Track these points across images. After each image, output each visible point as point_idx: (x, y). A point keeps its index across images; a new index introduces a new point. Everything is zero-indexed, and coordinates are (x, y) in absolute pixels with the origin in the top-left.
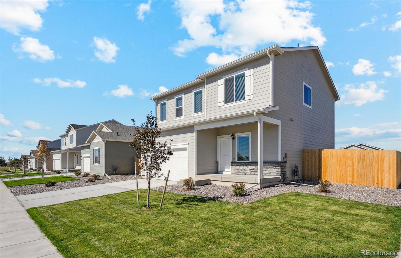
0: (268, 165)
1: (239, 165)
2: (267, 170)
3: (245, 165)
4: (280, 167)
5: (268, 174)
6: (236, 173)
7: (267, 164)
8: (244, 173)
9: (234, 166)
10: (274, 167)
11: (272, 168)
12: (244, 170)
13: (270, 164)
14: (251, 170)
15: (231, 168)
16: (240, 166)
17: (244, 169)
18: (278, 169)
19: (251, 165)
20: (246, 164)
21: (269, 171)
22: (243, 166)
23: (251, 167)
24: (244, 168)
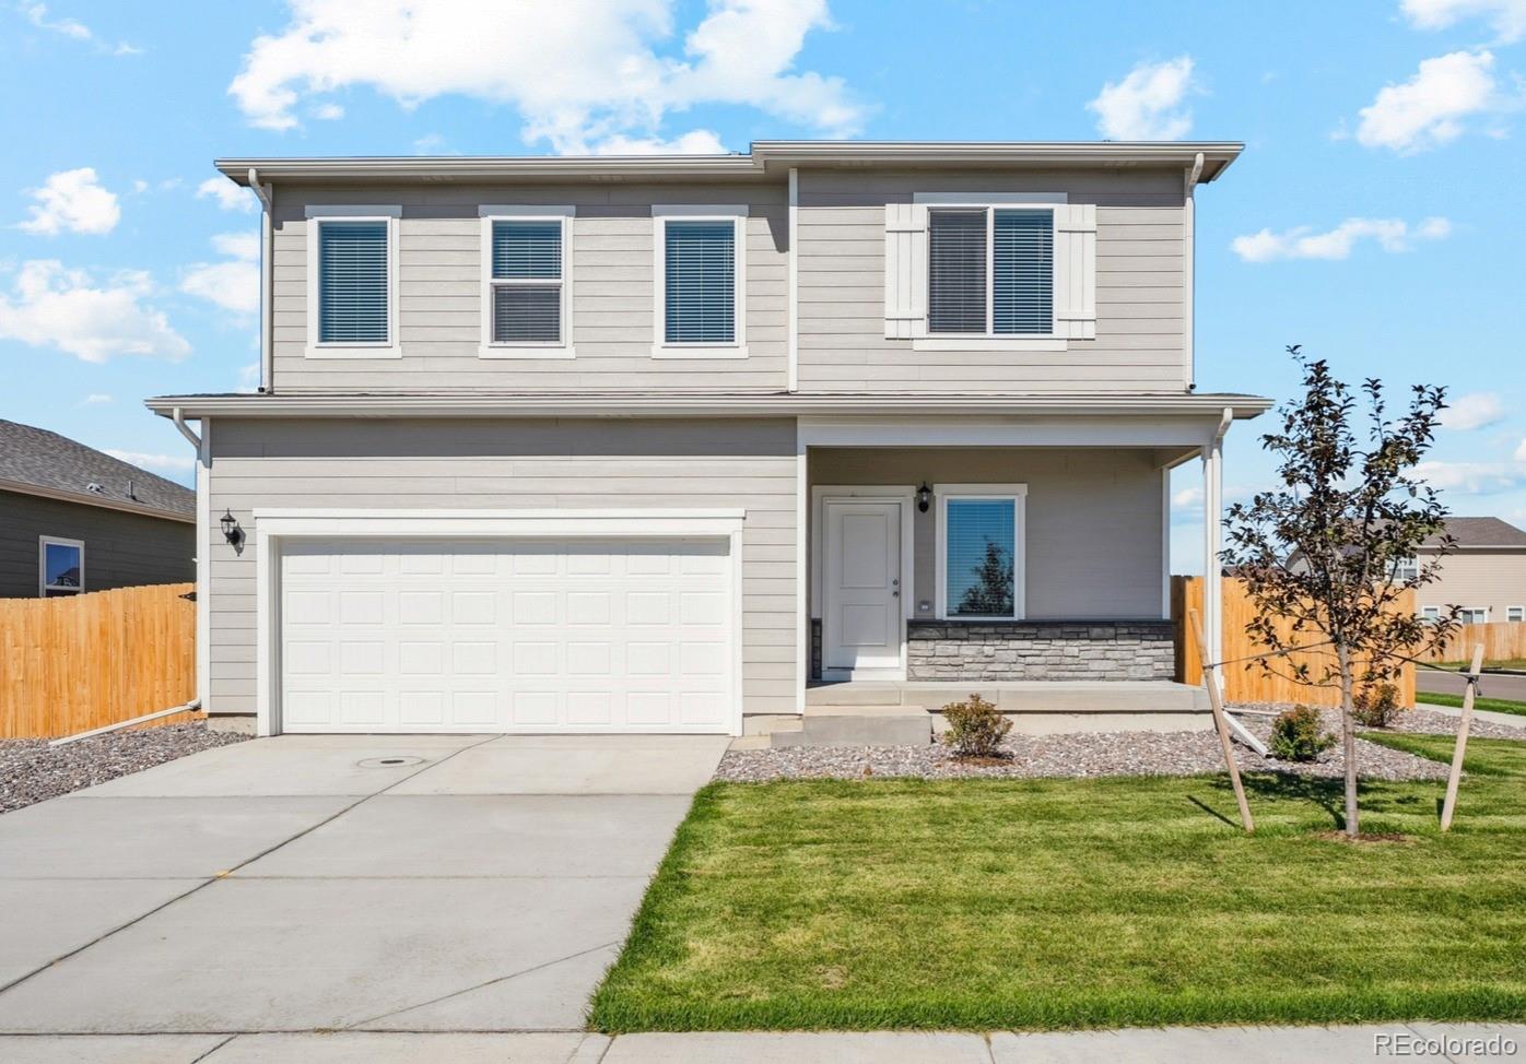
0: (1116, 635)
1: (956, 635)
2: (1109, 654)
3: (996, 633)
4: (1171, 643)
5: (1116, 674)
6: (940, 675)
7: (1111, 631)
8: (985, 674)
9: (926, 640)
10: (1146, 644)
11: (1136, 647)
12: (988, 660)
13: (1125, 631)
14: (1029, 660)
15: (909, 648)
16: (961, 640)
17: (987, 656)
18: (1161, 652)
19: (1025, 634)
20: (1000, 630)
21: (1120, 662)
22: (980, 640)
23: (1027, 644)
24: (988, 650)
